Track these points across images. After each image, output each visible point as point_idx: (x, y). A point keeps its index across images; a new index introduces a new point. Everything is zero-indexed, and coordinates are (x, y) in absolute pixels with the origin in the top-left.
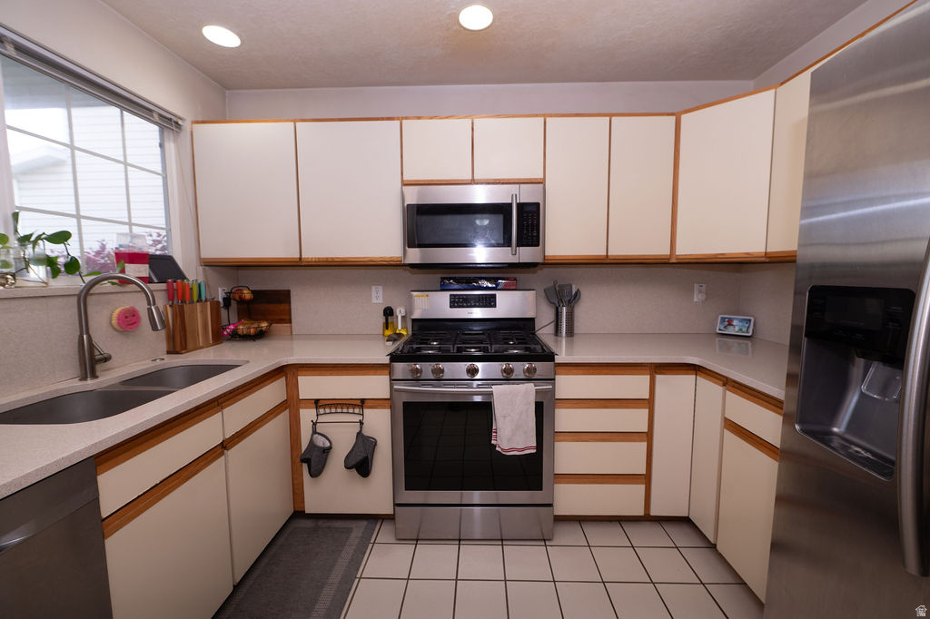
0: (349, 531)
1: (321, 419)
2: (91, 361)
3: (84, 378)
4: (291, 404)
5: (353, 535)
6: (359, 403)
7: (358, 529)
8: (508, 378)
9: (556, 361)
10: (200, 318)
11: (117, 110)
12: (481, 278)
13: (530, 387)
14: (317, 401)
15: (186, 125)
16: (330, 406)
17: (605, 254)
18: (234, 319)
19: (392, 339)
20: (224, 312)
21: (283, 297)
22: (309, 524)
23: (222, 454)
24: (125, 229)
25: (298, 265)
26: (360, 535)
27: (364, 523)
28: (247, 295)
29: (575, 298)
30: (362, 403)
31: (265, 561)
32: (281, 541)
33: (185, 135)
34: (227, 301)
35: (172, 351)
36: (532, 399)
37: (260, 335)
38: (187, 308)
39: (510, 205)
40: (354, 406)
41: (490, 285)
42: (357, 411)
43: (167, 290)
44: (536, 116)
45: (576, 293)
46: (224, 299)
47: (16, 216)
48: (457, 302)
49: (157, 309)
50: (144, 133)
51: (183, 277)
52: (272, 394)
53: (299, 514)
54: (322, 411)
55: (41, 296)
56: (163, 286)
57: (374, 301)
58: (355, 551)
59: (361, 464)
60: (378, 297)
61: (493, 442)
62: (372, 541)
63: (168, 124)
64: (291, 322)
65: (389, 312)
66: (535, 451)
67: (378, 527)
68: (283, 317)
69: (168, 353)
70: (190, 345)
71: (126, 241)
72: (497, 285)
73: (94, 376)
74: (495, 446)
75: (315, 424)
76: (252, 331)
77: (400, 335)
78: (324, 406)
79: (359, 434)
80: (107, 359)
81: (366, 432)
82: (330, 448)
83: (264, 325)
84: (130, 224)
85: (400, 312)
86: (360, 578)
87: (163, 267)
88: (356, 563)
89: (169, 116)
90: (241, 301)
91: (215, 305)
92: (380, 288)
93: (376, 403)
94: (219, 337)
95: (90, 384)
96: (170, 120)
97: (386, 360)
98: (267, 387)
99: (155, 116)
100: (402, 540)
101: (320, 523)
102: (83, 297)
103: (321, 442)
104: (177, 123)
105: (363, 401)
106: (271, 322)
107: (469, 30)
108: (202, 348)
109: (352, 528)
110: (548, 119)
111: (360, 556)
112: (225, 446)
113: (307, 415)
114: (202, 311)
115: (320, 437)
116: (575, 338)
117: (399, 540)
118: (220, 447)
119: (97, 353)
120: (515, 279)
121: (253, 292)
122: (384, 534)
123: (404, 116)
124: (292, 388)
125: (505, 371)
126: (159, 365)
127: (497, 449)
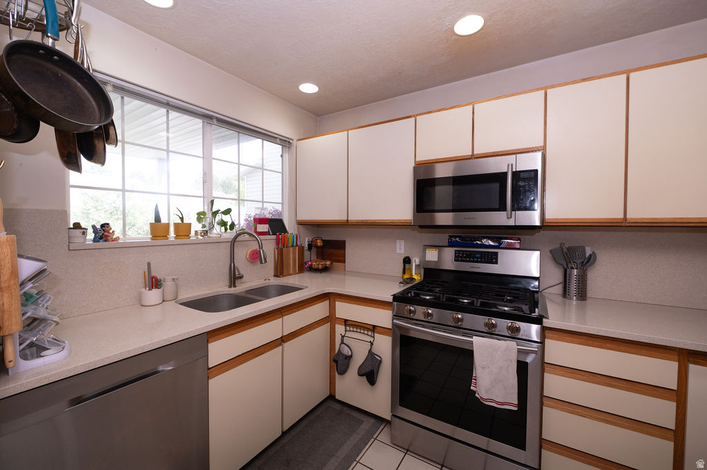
0: (361, 422)
1: (348, 334)
2: (234, 278)
3: (230, 287)
4: (331, 319)
5: (362, 426)
6: (371, 328)
7: (368, 423)
8: (490, 332)
9: (544, 325)
10: (292, 257)
11: (261, 140)
12: (484, 238)
13: (512, 345)
14: (346, 321)
15: (294, 143)
16: (353, 326)
17: (622, 216)
18: (314, 257)
19: (405, 282)
20: (307, 253)
21: (341, 245)
22: (338, 407)
23: (280, 344)
24: (260, 205)
25: (346, 225)
26: (367, 428)
27: (373, 420)
28: (319, 243)
29: (588, 262)
30: (374, 329)
31: (305, 422)
32: (317, 413)
33: (293, 148)
34: (310, 247)
35: (276, 276)
36: (514, 357)
37: (325, 269)
38: (284, 250)
39: (505, 174)
40: (368, 329)
41: (491, 243)
42: (370, 333)
43: (276, 239)
44: (538, 90)
45: (590, 255)
46: (309, 245)
47: (212, 202)
48: (461, 257)
49: (263, 251)
50: (274, 150)
51: (285, 231)
52: (320, 310)
53: (331, 397)
54: (348, 328)
55: (218, 242)
56: (274, 237)
57: (398, 251)
58: (360, 439)
59: (370, 374)
60: (401, 249)
61: (472, 388)
62: (375, 437)
63: (285, 143)
64: (345, 262)
65: (407, 261)
66: (516, 409)
67: (382, 427)
68: (340, 259)
69: (275, 276)
70: (285, 274)
71: (258, 212)
72: (500, 244)
73: (235, 286)
74: (475, 392)
75: (343, 337)
76: (320, 266)
77: (412, 279)
78: (350, 325)
79: (370, 351)
80: (241, 277)
81: (374, 350)
82: (351, 356)
83: (328, 263)
84: (263, 202)
85: (416, 261)
86: (358, 462)
87: (276, 225)
88: (358, 449)
89: (285, 139)
90: (317, 247)
91: (301, 249)
92: (403, 242)
93: (383, 331)
94: (302, 268)
95: (233, 290)
96: (286, 141)
97: (390, 299)
98: (318, 305)
99: (278, 140)
100: (395, 444)
101: (345, 409)
102: (234, 241)
103: (346, 351)
104: (289, 142)
105: (374, 327)
106: (333, 261)
107: (462, 36)
108: (291, 275)
109: (363, 421)
110: (549, 91)
111: (363, 444)
112: (283, 340)
113: (340, 329)
114: (293, 253)
115: (346, 347)
116: (588, 301)
117: (394, 444)
118: (280, 340)
119: (237, 273)
120: (519, 239)
121: (324, 241)
122: (384, 435)
123: (418, 113)
124: (332, 308)
125: (486, 325)
126: (267, 283)
127: (477, 395)
